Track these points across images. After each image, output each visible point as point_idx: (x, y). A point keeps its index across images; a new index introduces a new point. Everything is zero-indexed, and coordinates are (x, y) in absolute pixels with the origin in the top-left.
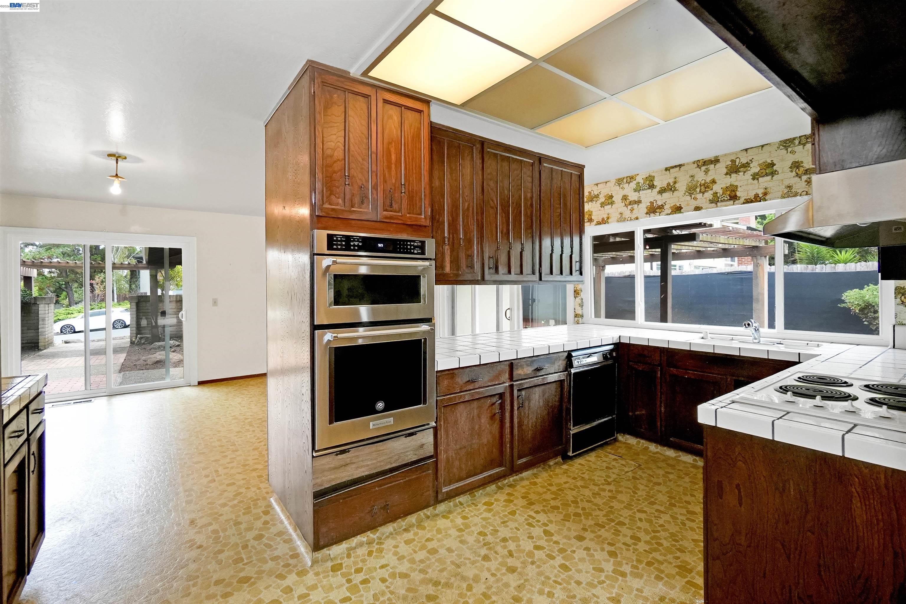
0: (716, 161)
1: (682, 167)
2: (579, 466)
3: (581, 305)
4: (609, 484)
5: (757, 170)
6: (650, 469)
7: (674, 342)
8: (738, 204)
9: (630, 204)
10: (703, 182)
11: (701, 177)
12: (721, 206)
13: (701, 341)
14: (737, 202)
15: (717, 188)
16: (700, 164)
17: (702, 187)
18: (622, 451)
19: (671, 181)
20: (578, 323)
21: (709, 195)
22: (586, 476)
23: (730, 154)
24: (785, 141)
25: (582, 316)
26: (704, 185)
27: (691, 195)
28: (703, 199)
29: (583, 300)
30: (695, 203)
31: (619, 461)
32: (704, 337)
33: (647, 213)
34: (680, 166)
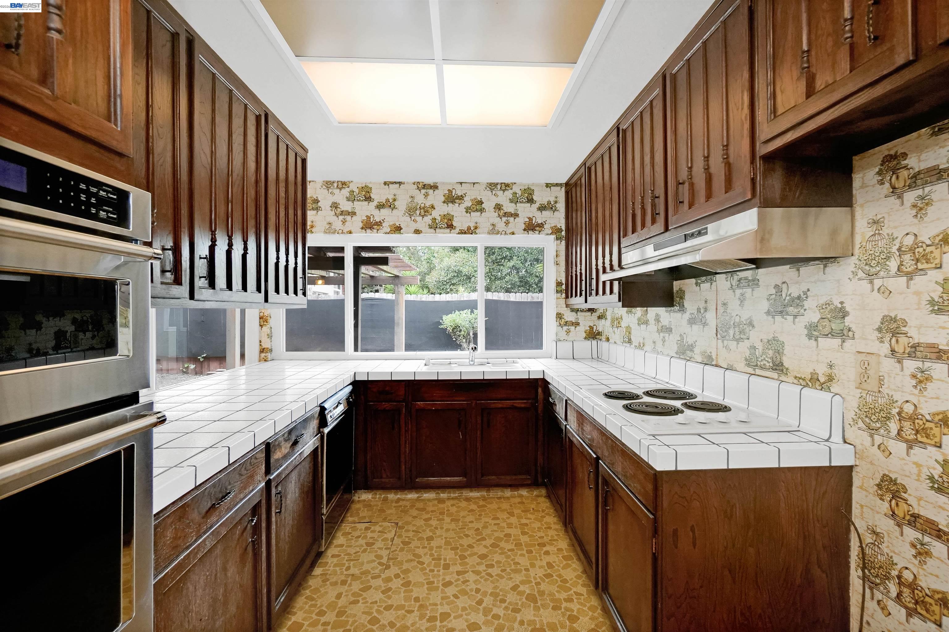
0: (435, 187)
1: (402, 185)
2: (335, 560)
3: (270, 336)
4: (388, 567)
5: (469, 204)
6: (408, 523)
7: (397, 373)
8: (454, 233)
9: (341, 214)
10: (423, 205)
11: (420, 199)
12: (439, 233)
13: (425, 369)
14: (453, 231)
15: (436, 214)
16: (420, 186)
17: (422, 211)
18: (364, 513)
19: (391, 198)
20: (265, 361)
21: (428, 219)
22: (354, 571)
23: (447, 184)
24: (491, 184)
25: (271, 350)
26: (424, 208)
27: (411, 216)
28: (423, 223)
29: (272, 330)
30: (414, 226)
31: (373, 528)
32: (427, 364)
33: (362, 228)
34: (400, 183)
